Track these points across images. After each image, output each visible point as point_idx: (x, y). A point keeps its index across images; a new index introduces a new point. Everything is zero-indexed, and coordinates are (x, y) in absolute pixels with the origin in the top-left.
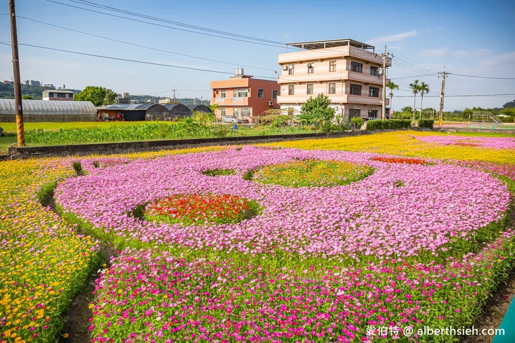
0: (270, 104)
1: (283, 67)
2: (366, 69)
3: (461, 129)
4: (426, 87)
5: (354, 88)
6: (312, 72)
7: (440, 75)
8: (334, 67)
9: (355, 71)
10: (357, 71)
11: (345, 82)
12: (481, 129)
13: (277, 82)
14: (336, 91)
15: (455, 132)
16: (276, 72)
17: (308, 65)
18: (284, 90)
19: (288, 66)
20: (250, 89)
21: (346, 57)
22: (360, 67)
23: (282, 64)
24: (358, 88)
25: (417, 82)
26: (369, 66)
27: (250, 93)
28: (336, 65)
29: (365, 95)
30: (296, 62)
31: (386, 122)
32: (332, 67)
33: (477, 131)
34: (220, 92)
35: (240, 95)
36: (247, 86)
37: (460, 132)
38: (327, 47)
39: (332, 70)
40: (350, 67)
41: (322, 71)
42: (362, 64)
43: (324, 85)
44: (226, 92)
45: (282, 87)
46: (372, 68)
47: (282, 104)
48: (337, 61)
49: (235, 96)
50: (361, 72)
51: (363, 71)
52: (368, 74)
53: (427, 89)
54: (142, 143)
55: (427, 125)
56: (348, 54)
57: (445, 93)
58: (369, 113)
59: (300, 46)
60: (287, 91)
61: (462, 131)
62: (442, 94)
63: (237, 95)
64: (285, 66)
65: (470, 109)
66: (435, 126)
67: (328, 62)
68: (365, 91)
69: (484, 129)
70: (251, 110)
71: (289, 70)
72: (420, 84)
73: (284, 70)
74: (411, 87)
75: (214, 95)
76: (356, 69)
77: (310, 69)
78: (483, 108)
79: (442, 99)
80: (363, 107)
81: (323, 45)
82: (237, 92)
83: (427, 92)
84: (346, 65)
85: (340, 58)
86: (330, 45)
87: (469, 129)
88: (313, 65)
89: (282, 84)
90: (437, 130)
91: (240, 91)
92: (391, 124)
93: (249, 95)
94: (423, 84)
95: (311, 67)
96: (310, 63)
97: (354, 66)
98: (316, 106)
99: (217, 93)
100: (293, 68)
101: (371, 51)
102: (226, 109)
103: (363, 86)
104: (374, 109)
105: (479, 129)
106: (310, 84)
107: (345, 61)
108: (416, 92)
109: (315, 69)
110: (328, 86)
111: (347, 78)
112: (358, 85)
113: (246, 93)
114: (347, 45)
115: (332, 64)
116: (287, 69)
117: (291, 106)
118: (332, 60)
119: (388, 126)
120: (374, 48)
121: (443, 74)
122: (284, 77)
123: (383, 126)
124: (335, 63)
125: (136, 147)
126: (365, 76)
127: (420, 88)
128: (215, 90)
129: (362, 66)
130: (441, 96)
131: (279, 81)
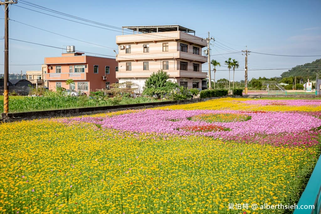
0: (104, 79)
1: (121, 47)
2: (190, 49)
3: (264, 95)
4: (237, 63)
5: (183, 64)
6: (147, 52)
7: (243, 53)
8: (167, 47)
9: (183, 51)
10: (184, 51)
11: (176, 60)
12: (278, 95)
13: (115, 59)
14: (169, 67)
15: (259, 97)
16: (115, 51)
17: (143, 46)
18: (122, 67)
19: (125, 46)
20: (87, 65)
21: (177, 40)
22: (186, 48)
23: (119, 44)
24: (185, 65)
25: (230, 59)
26: (192, 46)
27: (87, 68)
28: (168, 46)
29: (190, 70)
30: (133, 43)
31: (213, 92)
32: (164, 48)
33: (275, 96)
34: (54, 68)
35: (76, 70)
36: (85, 62)
37: (263, 98)
38: (159, 31)
39: (164, 50)
40: (179, 48)
41: (156, 50)
42: (187, 45)
43: (159, 62)
44: (62, 68)
45: (120, 64)
46: (194, 48)
47: (120, 78)
48: (169, 43)
49: (70, 71)
50: (187, 52)
51: (188, 51)
52: (192, 53)
53: (237, 65)
54: (75, 109)
55: (238, 93)
56: (178, 38)
57: (248, 67)
58: (193, 84)
59: (135, 30)
60: (124, 67)
61: (264, 97)
62: (246, 68)
63: (74, 70)
64: (122, 46)
65: (256, 79)
66: (243, 94)
67: (161, 43)
68: (190, 67)
69: (280, 95)
70: (88, 84)
71: (126, 49)
72: (232, 61)
73: (121, 49)
74: (226, 63)
75: (49, 70)
76: (183, 50)
77: (146, 49)
78: (267, 78)
79: (246, 72)
80: (189, 80)
81: (156, 30)
82: (73, 68)
83: (237, 67)
84: (176, 46)
85: (172, 40)
86: (162, 30)
87: (269, 95)
88: (148, 46)
89: (120, 61)
90: (247, 96)
91: (76, 67)
92: (216, 93)
93: (86, 70)
94: (234, 60)
95: (146, 47)
96: (145, 44)
97: (182, 46)
98: (159, 80)
99: (52, 68)
100: (130, 48)
101: (193, 34)
102: (61, 83)
103: (189, 63)
104: (196, 81)
105: (276, 95)
106: (146, 62)
107: (176, 43)
108: (229, 67)
109: (150, 49)
110: (162, 63)
111: (179, 57)
112: (185, 62)
113: (83, 69)
114: (177, 30)
115: (164, 45)
116: (124, 48)
117: (129, 81)
118: (165, 42)
119: (214, 95)
120: (194, 32)
121: (246, 52)
122: (121, 55)
123: (211, 95)
124: (167, 45)
125: (72, 113)
126: (189, 55)
127: (232, 64)
128: (49, 65)
129: (187, 47)
130: (246, 70)
131: (117, 59)
